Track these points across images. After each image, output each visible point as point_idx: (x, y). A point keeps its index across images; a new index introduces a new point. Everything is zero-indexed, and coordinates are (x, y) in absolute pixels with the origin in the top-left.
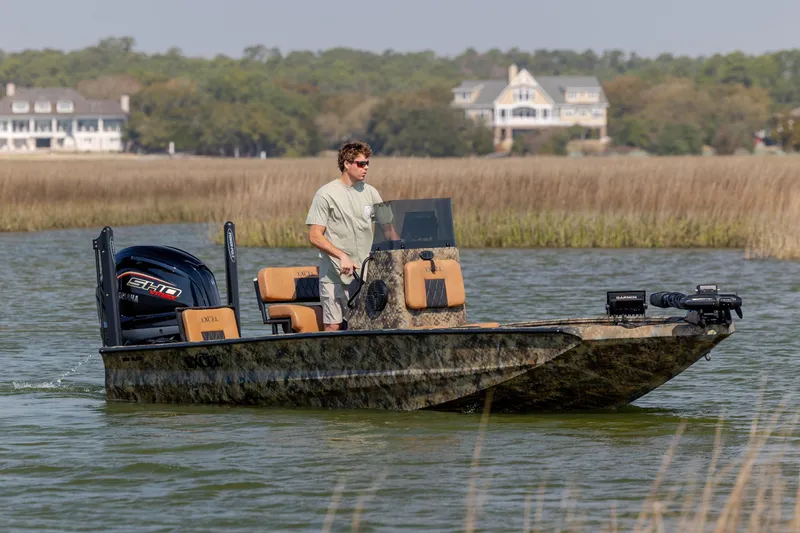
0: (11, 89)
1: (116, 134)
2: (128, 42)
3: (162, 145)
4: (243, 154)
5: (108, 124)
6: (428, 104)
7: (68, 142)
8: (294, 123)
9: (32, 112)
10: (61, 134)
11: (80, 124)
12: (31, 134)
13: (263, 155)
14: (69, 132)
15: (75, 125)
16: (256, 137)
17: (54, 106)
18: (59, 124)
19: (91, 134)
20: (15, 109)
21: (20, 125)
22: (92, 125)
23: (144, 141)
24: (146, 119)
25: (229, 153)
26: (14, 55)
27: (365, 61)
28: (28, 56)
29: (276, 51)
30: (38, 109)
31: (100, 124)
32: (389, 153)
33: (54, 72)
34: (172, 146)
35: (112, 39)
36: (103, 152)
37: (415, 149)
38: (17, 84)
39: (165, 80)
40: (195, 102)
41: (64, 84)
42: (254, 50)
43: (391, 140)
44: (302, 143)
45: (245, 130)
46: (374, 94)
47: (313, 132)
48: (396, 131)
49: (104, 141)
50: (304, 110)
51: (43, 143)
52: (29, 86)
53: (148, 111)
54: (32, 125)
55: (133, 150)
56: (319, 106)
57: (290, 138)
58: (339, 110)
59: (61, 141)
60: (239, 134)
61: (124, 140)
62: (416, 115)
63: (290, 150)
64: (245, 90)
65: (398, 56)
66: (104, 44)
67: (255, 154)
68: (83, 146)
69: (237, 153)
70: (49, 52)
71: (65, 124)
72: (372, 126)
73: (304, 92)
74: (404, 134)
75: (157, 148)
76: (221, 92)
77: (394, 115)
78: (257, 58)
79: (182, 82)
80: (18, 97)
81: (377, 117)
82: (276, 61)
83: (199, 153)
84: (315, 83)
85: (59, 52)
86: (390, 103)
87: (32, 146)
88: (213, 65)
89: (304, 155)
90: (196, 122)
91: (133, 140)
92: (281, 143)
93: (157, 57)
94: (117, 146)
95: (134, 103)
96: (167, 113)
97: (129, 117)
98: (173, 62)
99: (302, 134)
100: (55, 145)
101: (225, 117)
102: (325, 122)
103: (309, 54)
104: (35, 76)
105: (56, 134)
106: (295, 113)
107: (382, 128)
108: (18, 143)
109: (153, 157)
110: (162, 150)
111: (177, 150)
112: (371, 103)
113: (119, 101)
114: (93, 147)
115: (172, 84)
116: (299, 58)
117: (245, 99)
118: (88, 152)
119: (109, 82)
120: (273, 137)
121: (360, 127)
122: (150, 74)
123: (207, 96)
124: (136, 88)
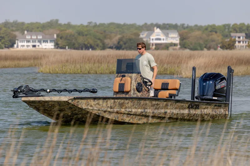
0: (26, 32)
1: (53, 44)
2: (57, 21)
3: (65, 47)
4: (85, 49)
5: (51, 41)
6: (133, 37)
7: (40, 46)
8: (99, 42)
9: (31, 38)
10: (39, 44)
11: (44, 41)
12: (31, 44)
13: (91, 49)
14: (41, 44)
15: (42, 42)
16: (89, 45)
17: (37, 37)
18: (38, 41)
19: (46, 44)
20: (27, 37)
21: (28, 41)
22: (47, 42)
23: (60, 46)
24: (60, 40)
25: (82, 49)
26: (28, 24)
27: (118, 26)
28: (32, 24)
29: (96, 23)
30: (33, 37)
31: (49, 41)
32: (123, 49)
33: (38, 28)
34: (67, 47)
35: (53, 20)
36: (49, 49)
37: (130, 48)
38: (28, 31)
39: (66, 30)
40: (73, 36)
41: (40, 31)
42: (90, 23)
43: (124, 46)
44: (101, 47)
45: (86, 43)
46: (120, 34)
47: (104, 44)
48: (125, 44)
49: (49, 46)
50: (101, 38)
51: (34, 46)
52: (31, 31)
53: (61, 38)
54: (31, 41)
55: (57, 48)
56: (105, 37)
57: (97, 46)
58: (110, 38)
59: (39, 46)
60: (85, 44)
61: (55, 46)
62: (130, 40)
63: (98, 49)
64: (86, 33)
65: (127, 25)
66: (51, 21)
67: (88, 49)
68: (44, 47)
69: (84, 49)
70: (37, 23)
71: (40, 41)
72: (119, 43)
73: (102, 34)
74: (127, 45)
75: (63, 48)
76: (80, 33)
77: (124, 40)
78: (91, 25)
79: (70, 31)
80: (28, 34)
81: (120, 40)
82: (95, 26)
83: (74, 49)
84: (105, 31)
85: (40, 23)
86: (123, 37)
87: (31, 47)
88: (79, 26)
89: (101, 50)
90: (73, 41)
91: (57, 46)
92: (95, 47)
93: (65, 24)
94: (53, 47)
95: (57, 36)
96: (66, 39)
97: (56, 40)
98: (69, 26)
99: (101, 44)
100: (37, 47)
101: (81, 40)
102: (107, 41)
103: (104, 24)
104: (33, 29)
105: (37, 44)
106: (99, 39)
107: (121, 43)
108: (28, 46)
109: (62, 50)
110: (65, 48)
111: (68, 48)
112: (119, 36)
113: (54, 36)
114: (47, 47)
115: (67, 31)
116: (102, 25)
117: (86, 35)
118: (45, 49)
119: (51, 31)
120: (93, 45)
121: (116, 43)
122: (62, 29)
123: (76, 34)
124: (58, 32)
